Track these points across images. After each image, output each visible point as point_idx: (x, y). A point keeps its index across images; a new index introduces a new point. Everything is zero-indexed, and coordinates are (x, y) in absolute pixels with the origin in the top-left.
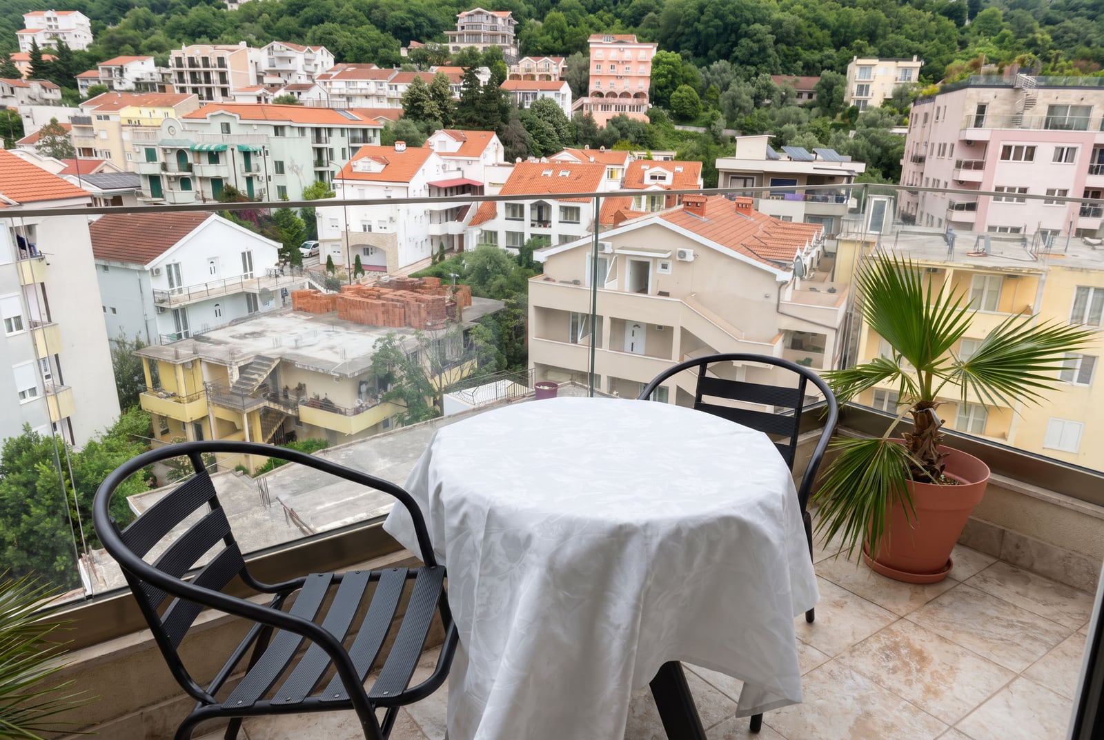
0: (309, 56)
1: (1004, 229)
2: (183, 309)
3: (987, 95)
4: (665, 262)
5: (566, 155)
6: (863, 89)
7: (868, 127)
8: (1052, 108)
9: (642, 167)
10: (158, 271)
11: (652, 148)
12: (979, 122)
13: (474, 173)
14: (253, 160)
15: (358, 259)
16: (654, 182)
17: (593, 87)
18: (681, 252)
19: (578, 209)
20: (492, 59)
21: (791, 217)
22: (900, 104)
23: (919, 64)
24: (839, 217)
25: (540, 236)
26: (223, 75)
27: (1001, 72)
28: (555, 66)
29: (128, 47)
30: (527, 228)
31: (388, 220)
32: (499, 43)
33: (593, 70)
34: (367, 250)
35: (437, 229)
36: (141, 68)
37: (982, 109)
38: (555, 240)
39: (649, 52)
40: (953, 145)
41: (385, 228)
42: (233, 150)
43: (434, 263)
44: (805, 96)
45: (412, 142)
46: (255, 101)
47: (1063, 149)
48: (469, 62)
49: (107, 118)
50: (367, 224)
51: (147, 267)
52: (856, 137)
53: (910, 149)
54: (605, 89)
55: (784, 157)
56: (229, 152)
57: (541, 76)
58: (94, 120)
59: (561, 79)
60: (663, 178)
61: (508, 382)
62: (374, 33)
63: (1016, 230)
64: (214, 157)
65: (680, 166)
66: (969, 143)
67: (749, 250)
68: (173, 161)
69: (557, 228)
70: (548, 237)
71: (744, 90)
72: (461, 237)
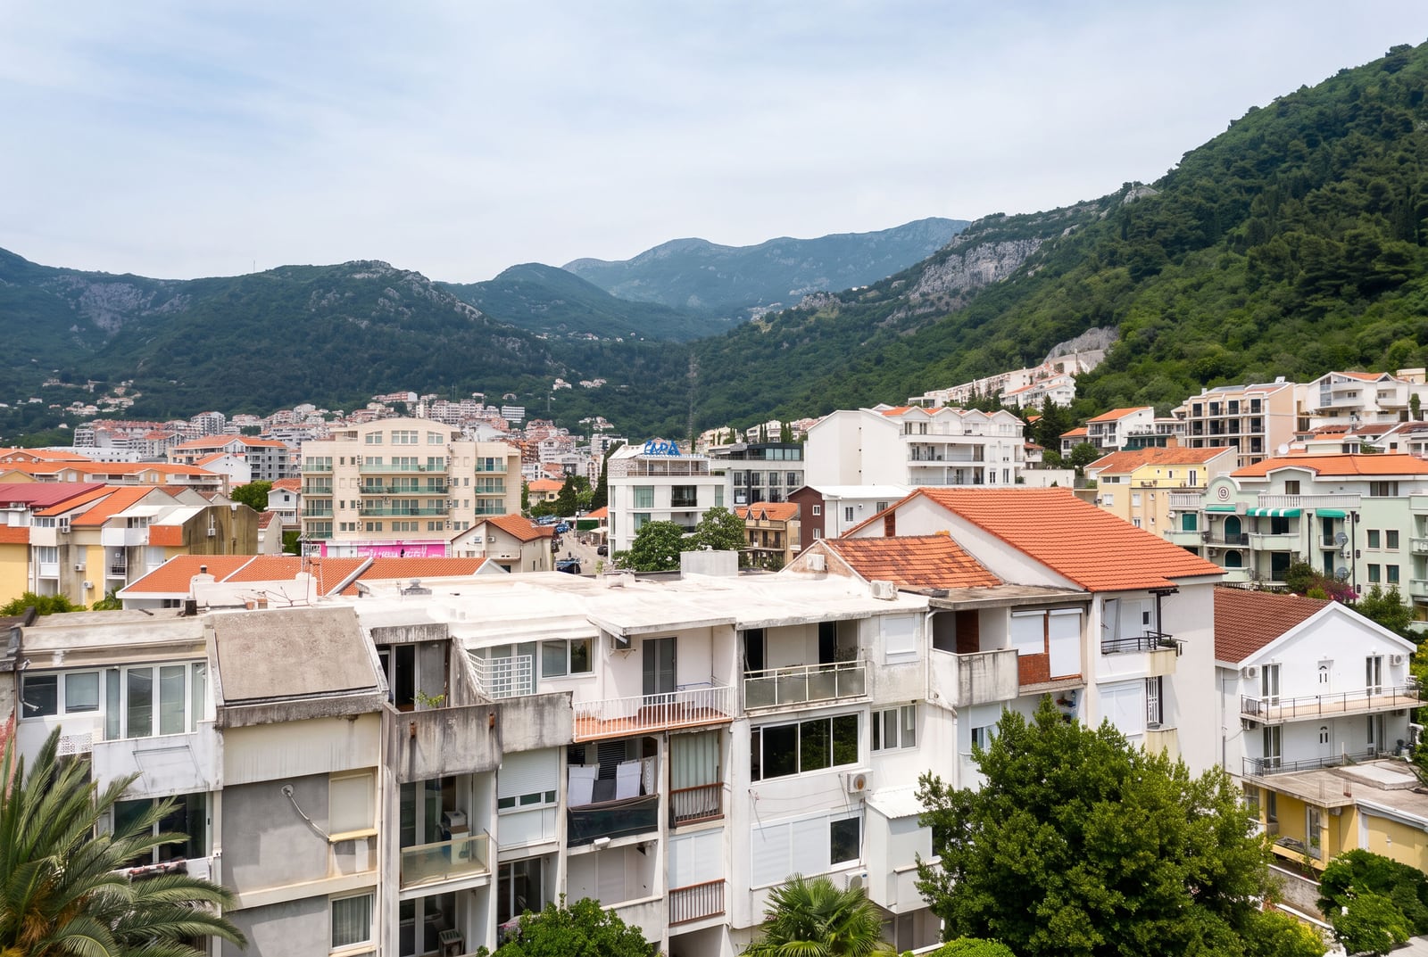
0: (1384, 386)
2: (1277, 729)
10: (1252, 672)
14: (1336, 529)
26: (1257, 423)
29: (1119, 397)
36: (1139, 420)
42: (1310, 516)
46: (1339, 451)
49: (1116, 480)
51: (1240, 666)
56: (1304, 519)
58: (1100, 482)
64: (1280, 525)
68: (1220, 531)
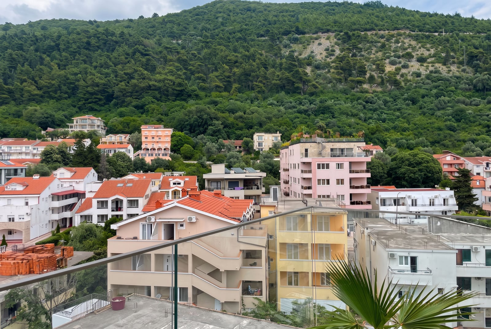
1: (324, 196)
3: (307, 146)
4: (182, 223)
5: (130, 177)
6: (260, 144)
7: (264, 158)
8: (332, 150)
9: (170, 179)
11: (173, 170)
12: (306, 155)
13: (79, 187)
15: (4, 237)
16: (175, 185)
17: (143, 146)
18: (189, 218)
19: (137, 201)
20: (92, 135)
21: (238, 197)
22: (276, 149)
23: (280, 135)
24: (259, 196)
25: (117, 216)
27: (311, 137)
28: (124, 138)
30: (109, 212)
31: (25, 214)
32: (96, 129)
33: (143, 139)
34: (10, 232)
35: (56, 217)
37: (306, 150)
38: (125, 217)
39: (169, 132)
40: (298, 164)
41: (23, 219)
43: (54, 235)
44: (238, 147)
45: (44, 174)
47: (339, 164)
48: (80, 137)
50: (11, 217)
52: (260, 162)
53: (282, 166)
54: (150, 147)
55: (232, 172)
57: (118, 143)
59: (128, 143)
60: (179, 184)
61: (95, 300)
62: (28, 125)
63: (328, 196)
65: (186, 178)
66: (304, 163)
67: (222, 214)
69: (125, 211)
70: (122, 216)
71: (212, 146)
72: (71, 219)
